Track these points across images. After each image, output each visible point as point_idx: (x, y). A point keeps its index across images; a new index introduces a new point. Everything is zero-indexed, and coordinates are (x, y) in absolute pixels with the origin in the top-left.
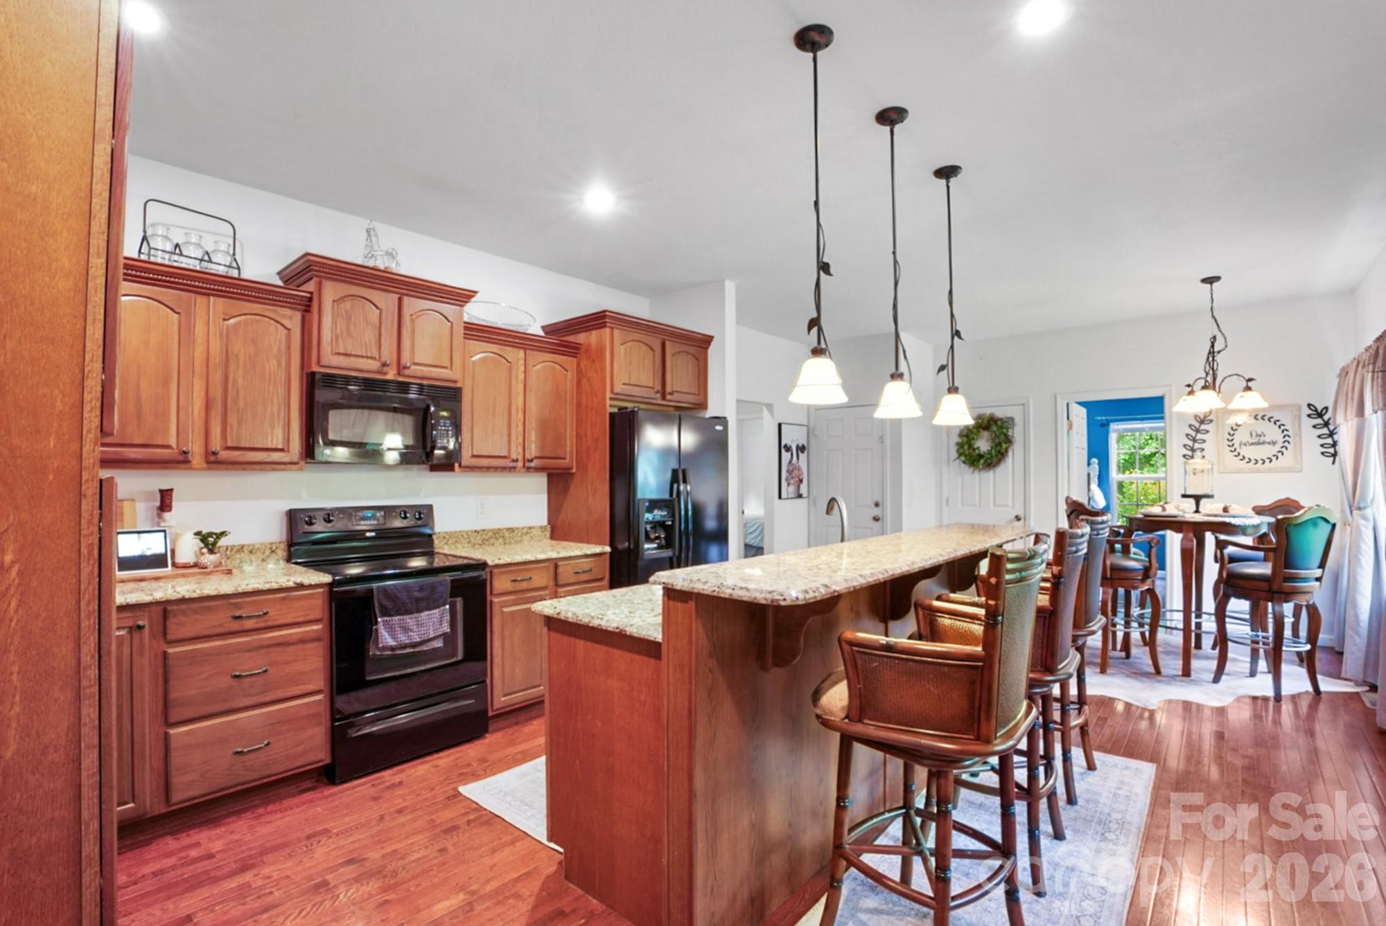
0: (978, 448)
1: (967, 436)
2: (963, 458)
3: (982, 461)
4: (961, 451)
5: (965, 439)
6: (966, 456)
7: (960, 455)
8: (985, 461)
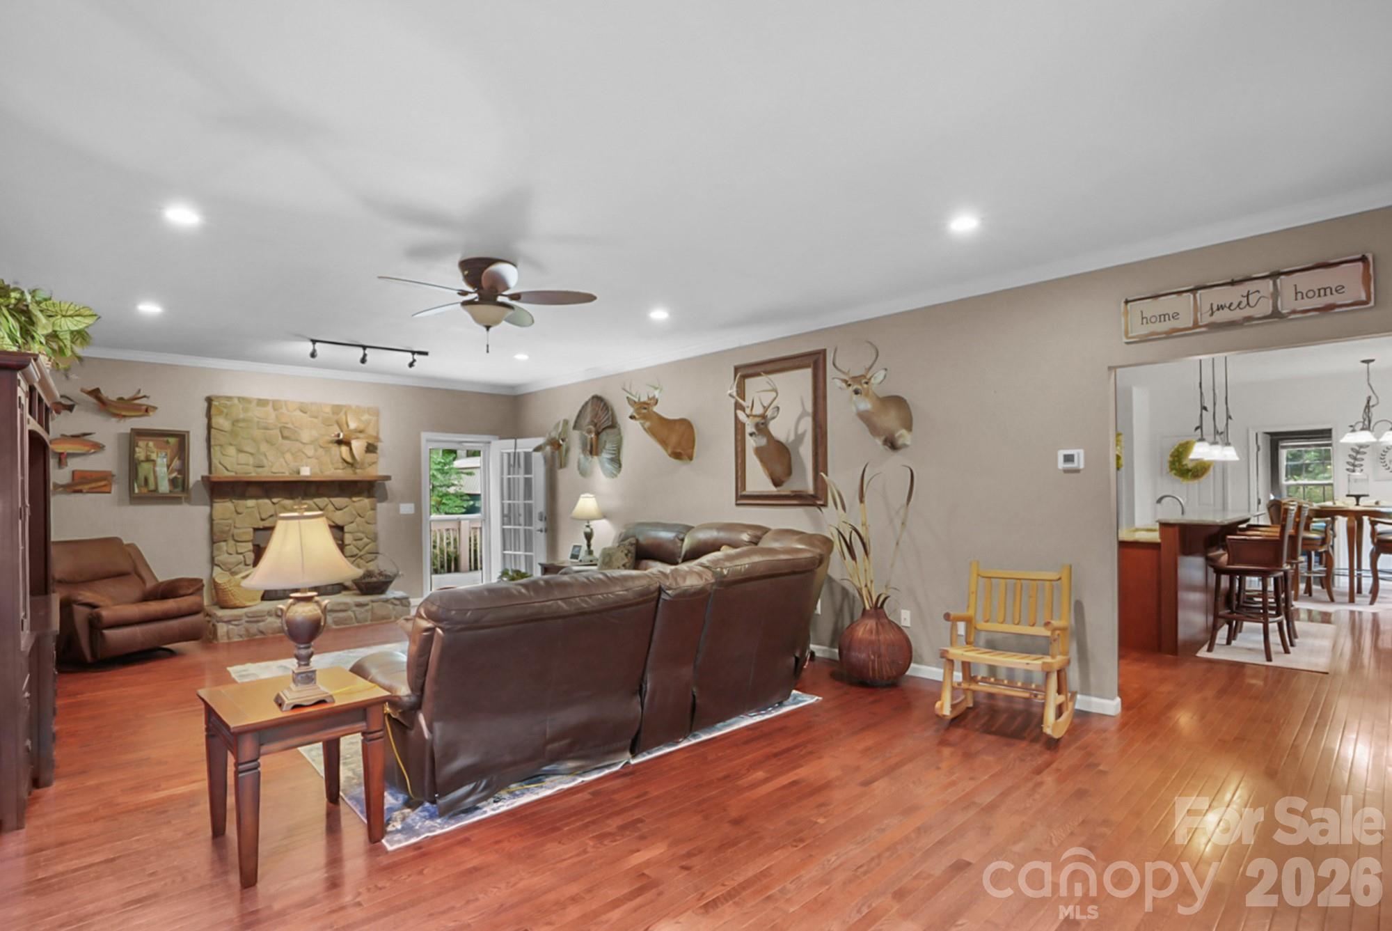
0: (1186, 465)
1: (1178, 456)
2: (1174, 472)
3: (1190, 474)
4: (1173, 467)
5: (1176, 459)
6: (1177, 470)
7: (1172, 469)
8: (1192, 474)
